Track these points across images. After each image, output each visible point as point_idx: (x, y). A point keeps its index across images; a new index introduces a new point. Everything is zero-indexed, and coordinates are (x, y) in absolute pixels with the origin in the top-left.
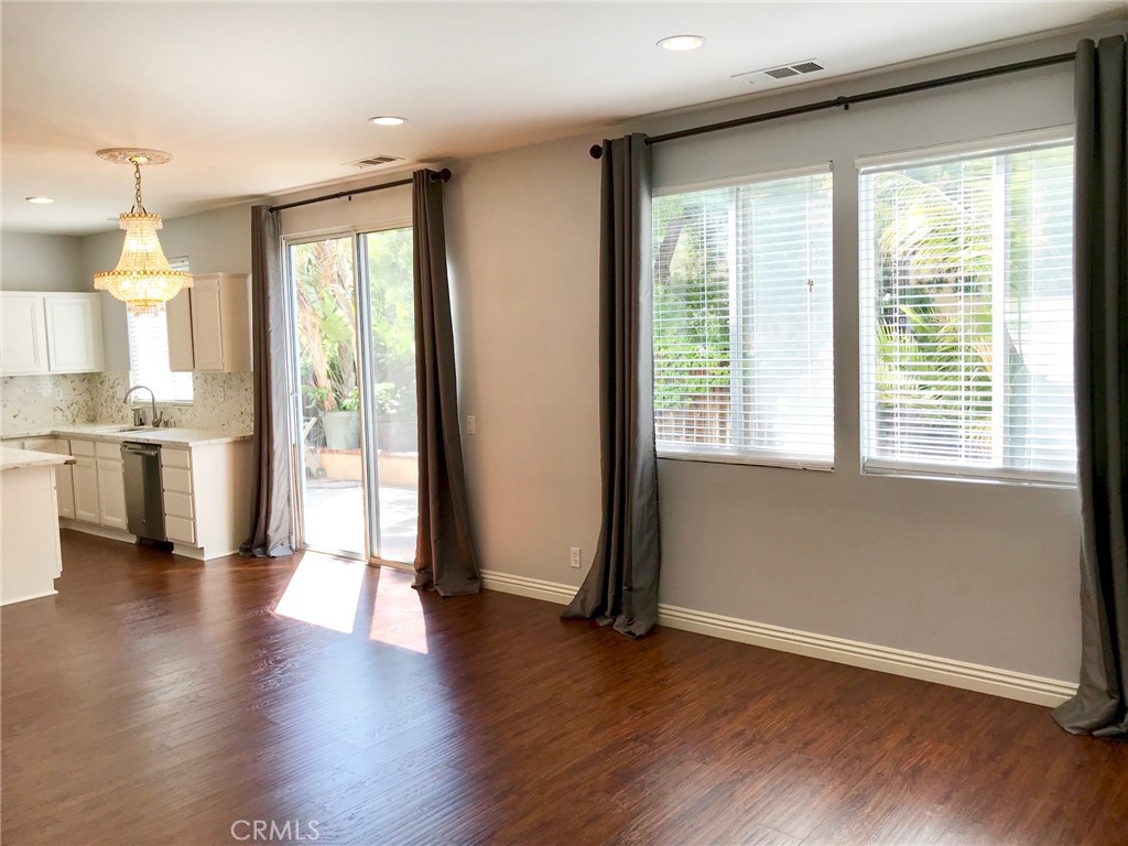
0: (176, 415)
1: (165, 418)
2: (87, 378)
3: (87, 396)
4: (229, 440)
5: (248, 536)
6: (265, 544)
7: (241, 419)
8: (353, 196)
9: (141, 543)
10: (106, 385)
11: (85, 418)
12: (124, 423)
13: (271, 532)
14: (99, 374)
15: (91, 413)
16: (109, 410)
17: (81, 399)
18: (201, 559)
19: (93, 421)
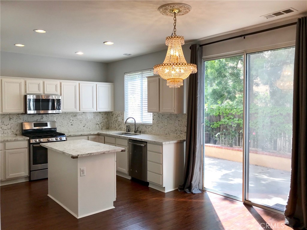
0: (144, 129)
1: (139, 130)
2: (107, 114)
3: (106, 120)
4: (175, 142)
5: (183, 183)
6: (190, 187)
7: (176, 132)
8: (246, 37)
9: (133, 180)
10: (114, 116)
11: (105, 127)
12: (121, 130)
13: (193, 182)
14: (111, 112)
15: (107, 126)
16: (115, 125)
17: (104, 121)
18: (164, 192)
19: (108, 129)
